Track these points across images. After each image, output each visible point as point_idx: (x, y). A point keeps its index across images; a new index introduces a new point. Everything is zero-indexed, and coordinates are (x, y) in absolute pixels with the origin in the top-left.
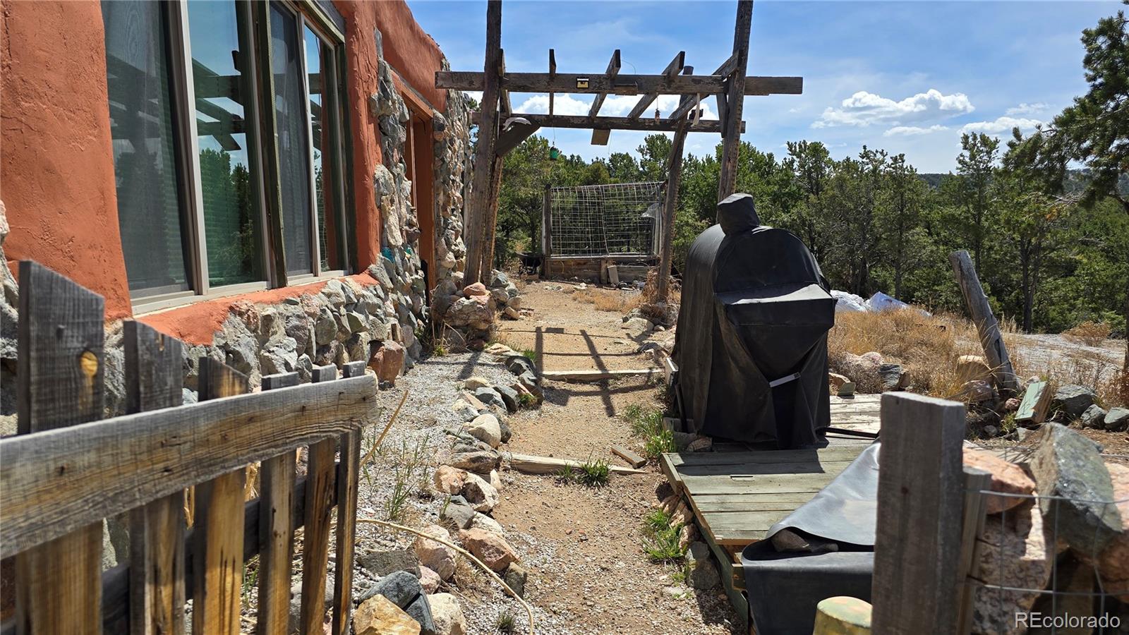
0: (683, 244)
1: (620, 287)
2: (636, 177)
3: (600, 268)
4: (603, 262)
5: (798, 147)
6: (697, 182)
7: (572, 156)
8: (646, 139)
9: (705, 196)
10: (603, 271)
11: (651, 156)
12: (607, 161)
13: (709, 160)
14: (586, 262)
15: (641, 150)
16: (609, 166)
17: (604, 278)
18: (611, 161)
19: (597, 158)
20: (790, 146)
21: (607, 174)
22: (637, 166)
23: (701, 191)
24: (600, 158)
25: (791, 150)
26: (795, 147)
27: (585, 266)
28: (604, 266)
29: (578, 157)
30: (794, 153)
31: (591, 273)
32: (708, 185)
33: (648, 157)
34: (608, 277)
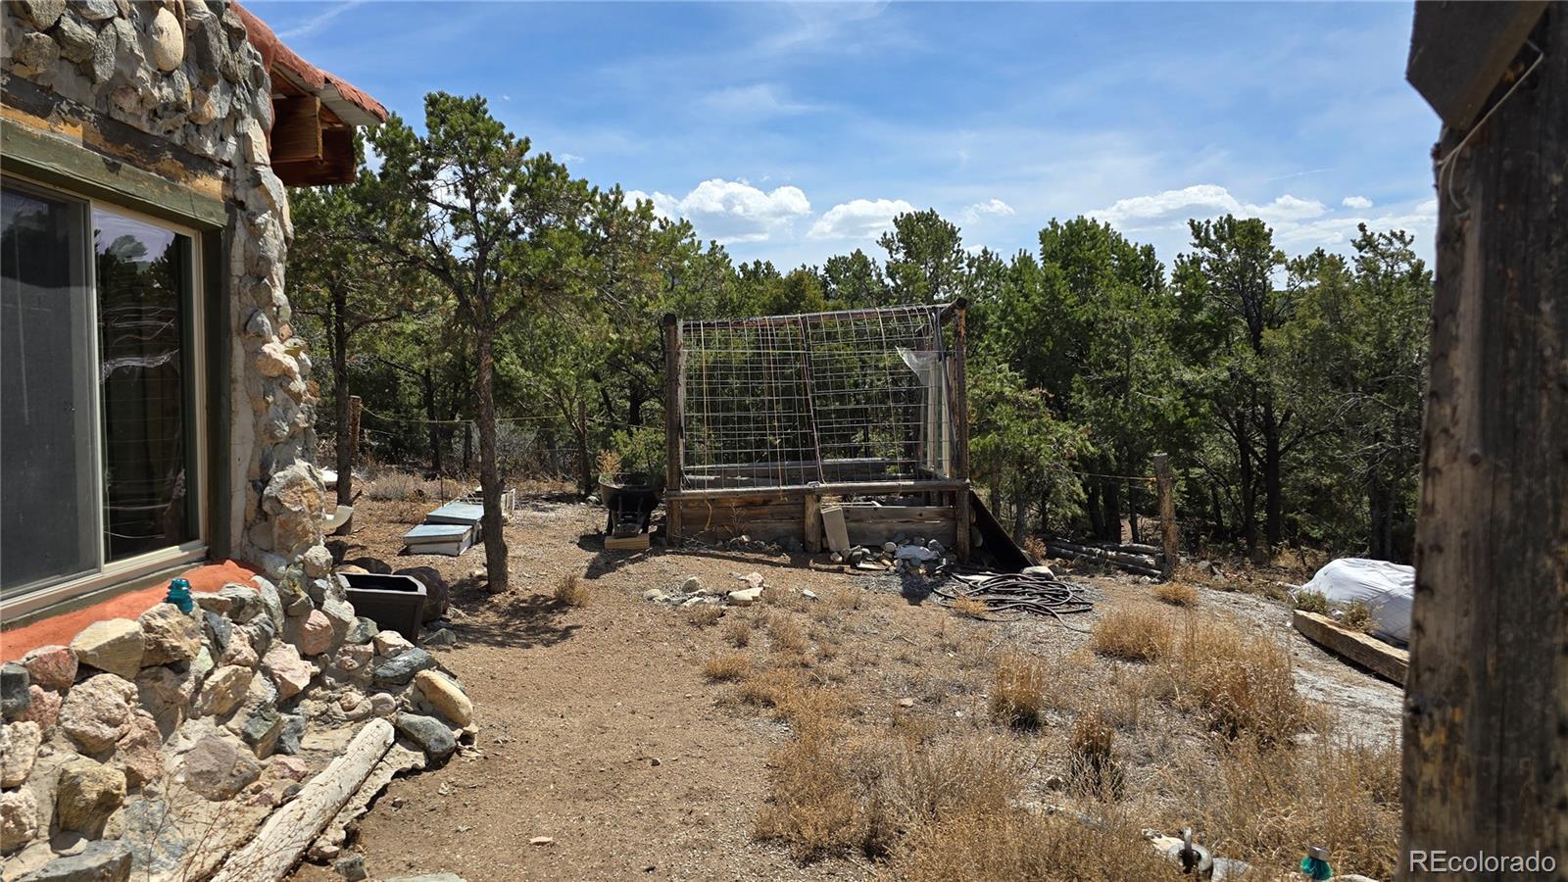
0: (997, 447)
1: (852, 562)
2: (879, 297)
3: (803, 512)
4: (809, 499)
5: (1212, 230)
6: (1010, 304)
7: (757, 264)
8: (895, 220)
9: (1028, 332)
10: (810, 520)
11: (908, 254)
12: (821, 272)
13: (1026, 261)
14: (767, 500)
15: (886, 243)
16: (825, 279)
17: (812, 538)
18: (827, 270)
19: (804, 266)
20: (1196, 229)
21: (820, 293)
22: (879, 275)
23: (1019, 319)
24: (809, 266)
25: (1197, 237)
26: (1207, 230)
27: (766, 509)
28: (811, 508)
29: (768, 265)
30: (1204, 242)
31: (783, 527)
32: (1035, 308)
33: (901, 256)
34: (824, 534)
